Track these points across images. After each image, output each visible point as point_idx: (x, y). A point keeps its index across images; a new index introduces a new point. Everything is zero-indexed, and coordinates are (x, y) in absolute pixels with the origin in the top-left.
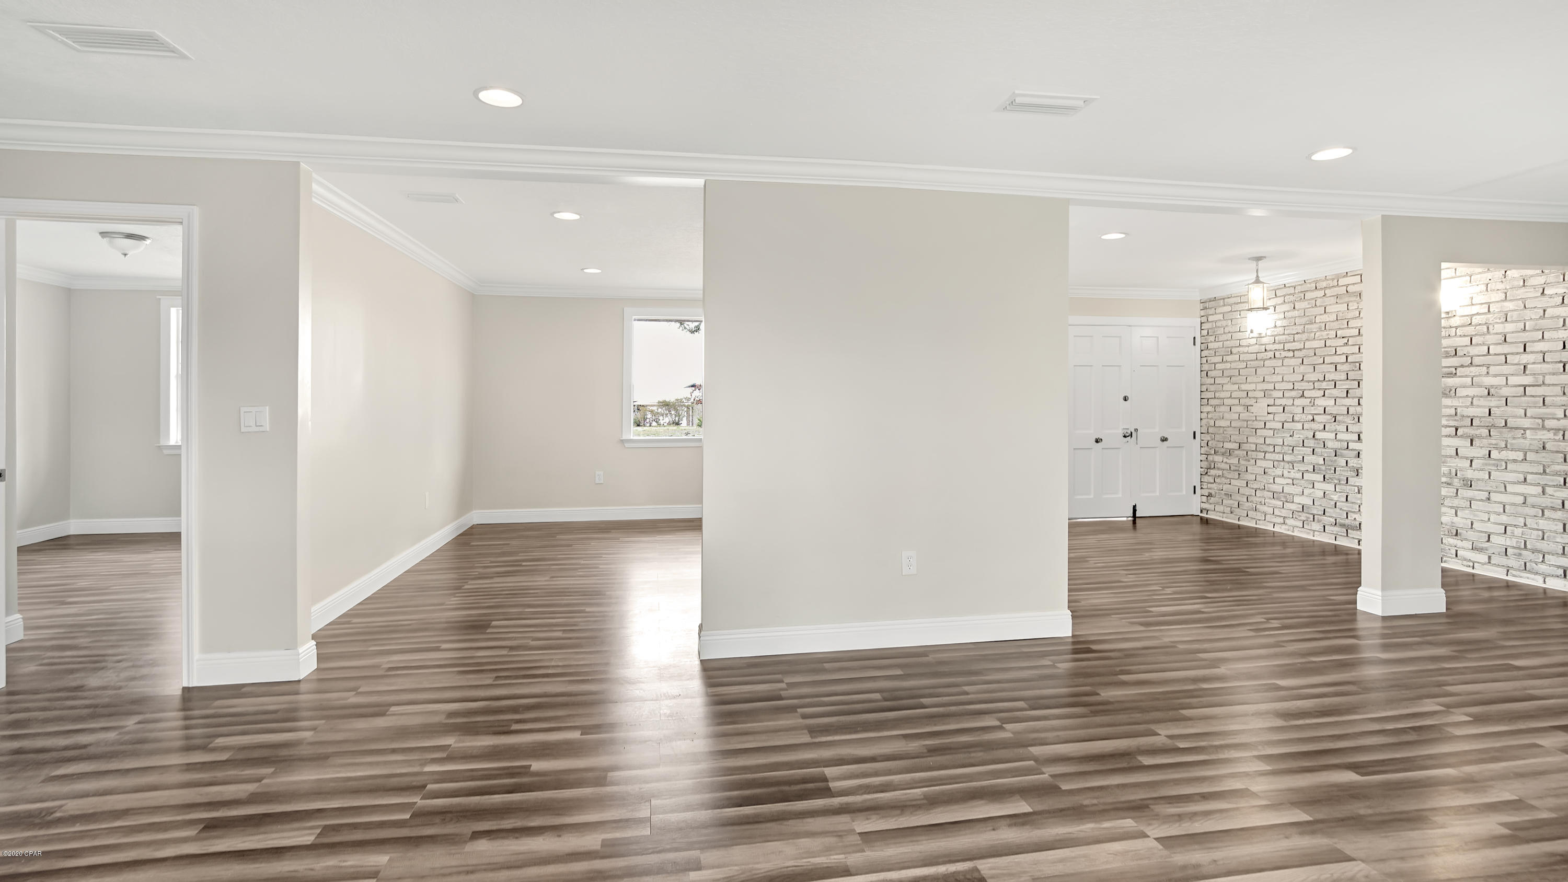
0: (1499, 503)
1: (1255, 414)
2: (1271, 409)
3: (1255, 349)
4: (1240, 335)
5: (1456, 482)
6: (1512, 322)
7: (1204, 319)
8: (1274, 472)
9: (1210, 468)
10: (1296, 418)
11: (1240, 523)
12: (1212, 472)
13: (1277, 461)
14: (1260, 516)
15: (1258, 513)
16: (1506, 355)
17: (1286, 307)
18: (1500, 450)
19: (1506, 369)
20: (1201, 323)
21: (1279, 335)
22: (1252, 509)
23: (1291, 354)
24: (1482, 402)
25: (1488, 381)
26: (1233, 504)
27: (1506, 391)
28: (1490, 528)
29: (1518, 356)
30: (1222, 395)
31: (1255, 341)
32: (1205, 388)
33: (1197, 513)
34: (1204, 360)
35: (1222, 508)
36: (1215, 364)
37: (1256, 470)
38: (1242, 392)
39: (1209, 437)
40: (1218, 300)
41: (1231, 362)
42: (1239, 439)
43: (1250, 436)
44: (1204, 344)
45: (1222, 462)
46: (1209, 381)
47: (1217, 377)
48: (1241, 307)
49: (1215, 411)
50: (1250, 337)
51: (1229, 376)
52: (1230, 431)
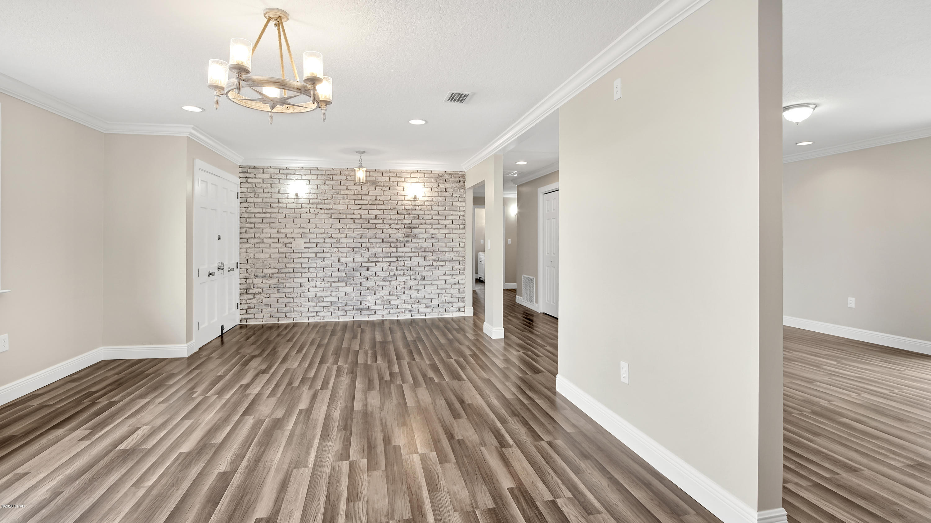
0: (435, 285)
1: (293, 249)
2: (306, 245)
3: (294, 206)
4: (279, 196)
5: (418, 278)
6: (441, 206)
7: (244, 180)
8: (309, 285)
9: (250, 288)
10: (326, 250)
11: (279, 323)
12: (252, 291)
13: (311, 277)
14: (296, 314)
15: (295, 313)
16: (439, 220)
17: (318, 182)
18: (436, 261)
19: (439, 226)
20: (241, 183)
21: (314, 199)
22: (291, 312)
23: (323, 211)
24: (430, 241)
25: (432, 231)
26: (273, 311)
27: (439, 236)
28: (432, 296)
29: (443, 221)
30: (262, 236)
31: (292, 201)
32: (243, 230)
33: (239, 323)
34: (244, 210)
35: (261, 315)
36: (255, 214)
37: (294, 285)
38: (281, 234)
39: (248, 266)
40: (257, 168)
41: (270, 213)
42: (278, 266)
43: (288, 263)
44: (243, 198)
45: (262, 282)
46: (248, 225)
47: (257, 223)
48: (279, 176)
49: (255, 247)
50: (288, 197)
51: (268, 223)
52: (270, 261)
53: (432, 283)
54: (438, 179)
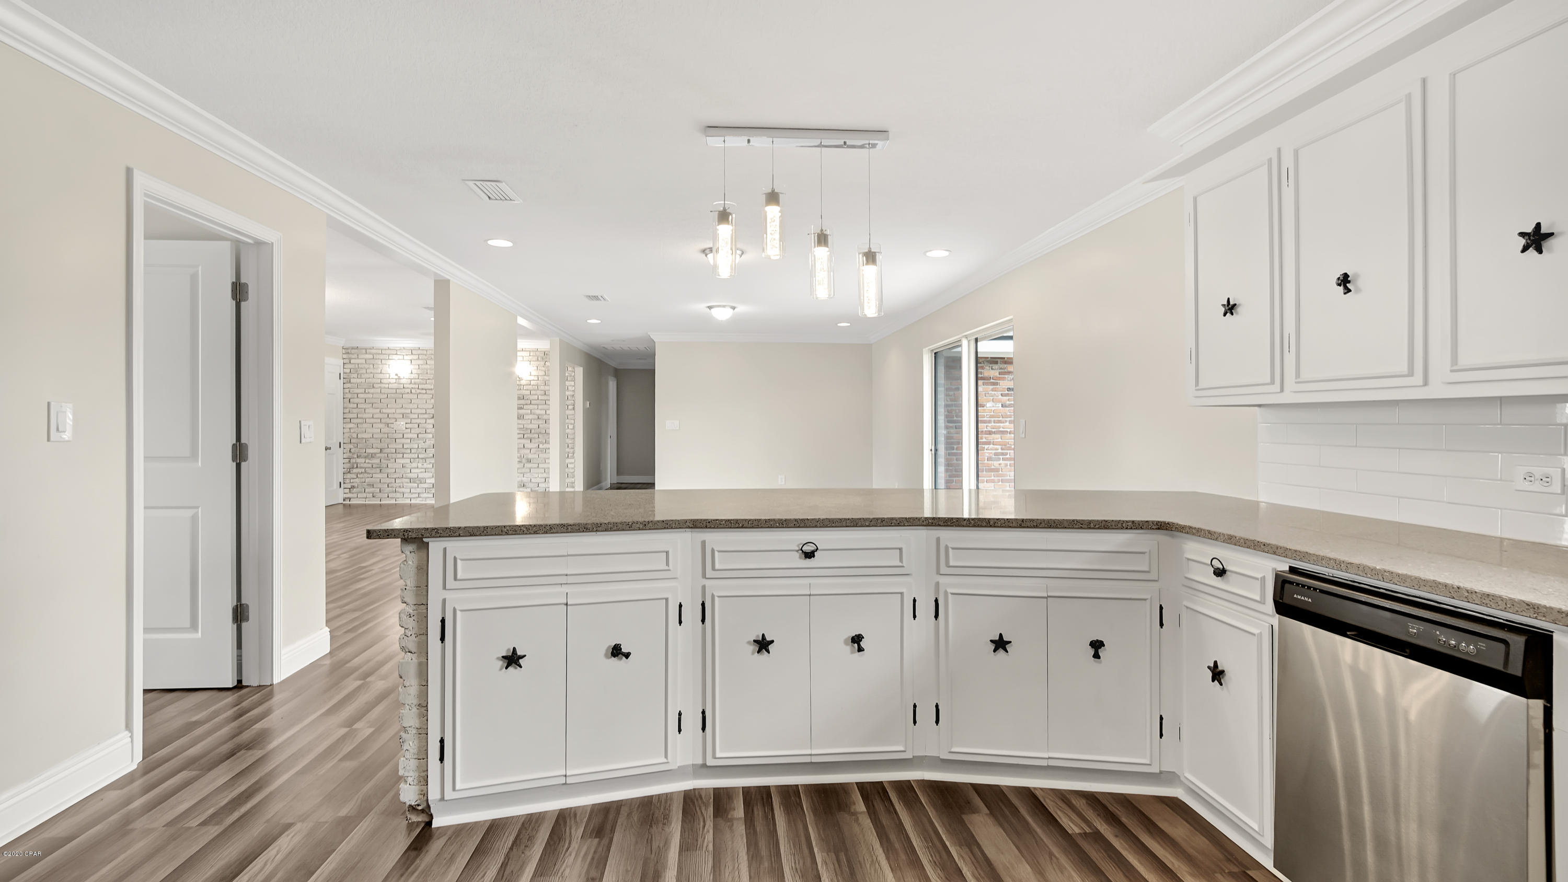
1: (395, 429)
2: (408, 426)
3: (395, 386)
4: (381, 376)
5: (524, 460)
7: (347, 361)
8: (410, 465)
9: (353, 468)
10: (428, 431)
11: (382, 502)
12: (355, 471)
13: (413, 458)
14: (398, 495)
15: (397, 494)
16: (545, 400)
17: (420, 362)
18: (543, 444)
20: (344, 364)
21: (415, 379)
22: (393, 492)
23: (424, 391)
24: (535, 422)
25: (538, 412)
26: (376, 491)
28: (538, 480)
30: (365, 416)
31: (394, 381)
32: (347, 411)
33: (341, 501)
34: (347, 391)
35: (364, 495)
36: (357, 394)
37: (395, 466)
38: (383, 414)
39: (351, 446)
40: (360, 349)
41: (373, 394)
42: (380, 446)
43: (390, 443)
44: (346, 379)
45: (365, 462)
46: (351, 405)
47: (360, 403)
48: (382, 357)
49: (358, 427)
50: (390, 377)
51: (370, 403)
52: (372, 441)
53: (538, 467)
54: (544, 357)
